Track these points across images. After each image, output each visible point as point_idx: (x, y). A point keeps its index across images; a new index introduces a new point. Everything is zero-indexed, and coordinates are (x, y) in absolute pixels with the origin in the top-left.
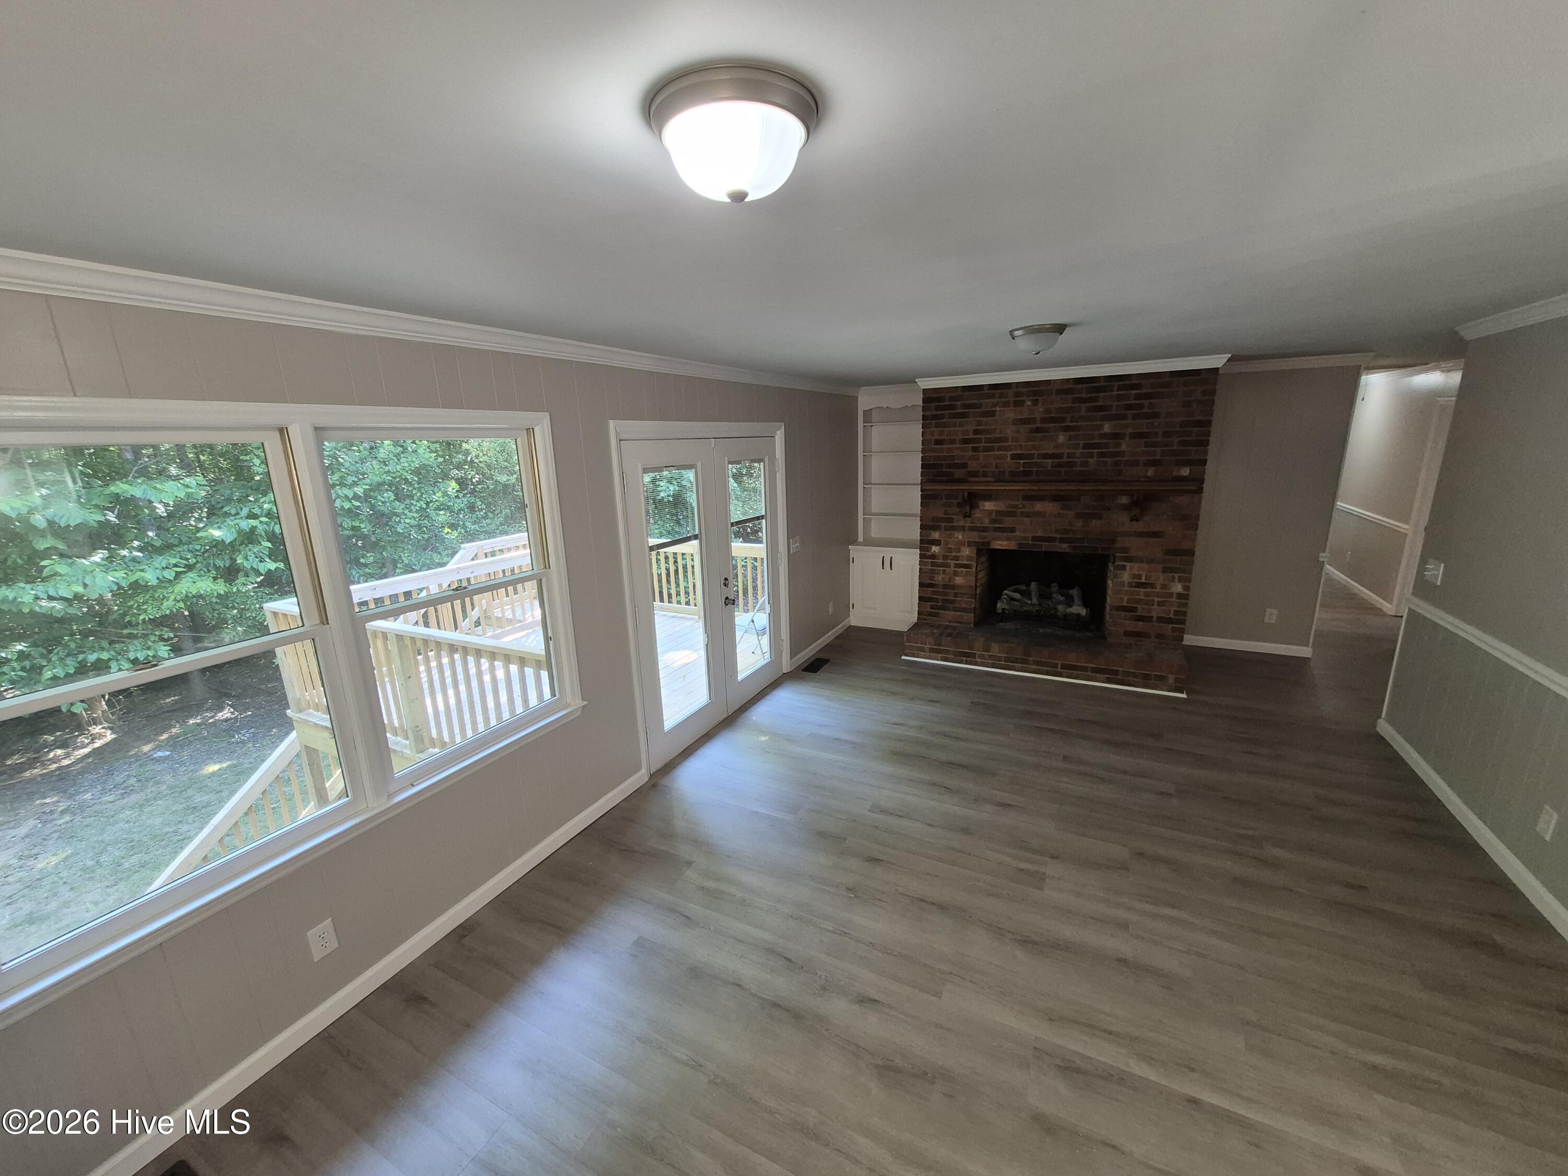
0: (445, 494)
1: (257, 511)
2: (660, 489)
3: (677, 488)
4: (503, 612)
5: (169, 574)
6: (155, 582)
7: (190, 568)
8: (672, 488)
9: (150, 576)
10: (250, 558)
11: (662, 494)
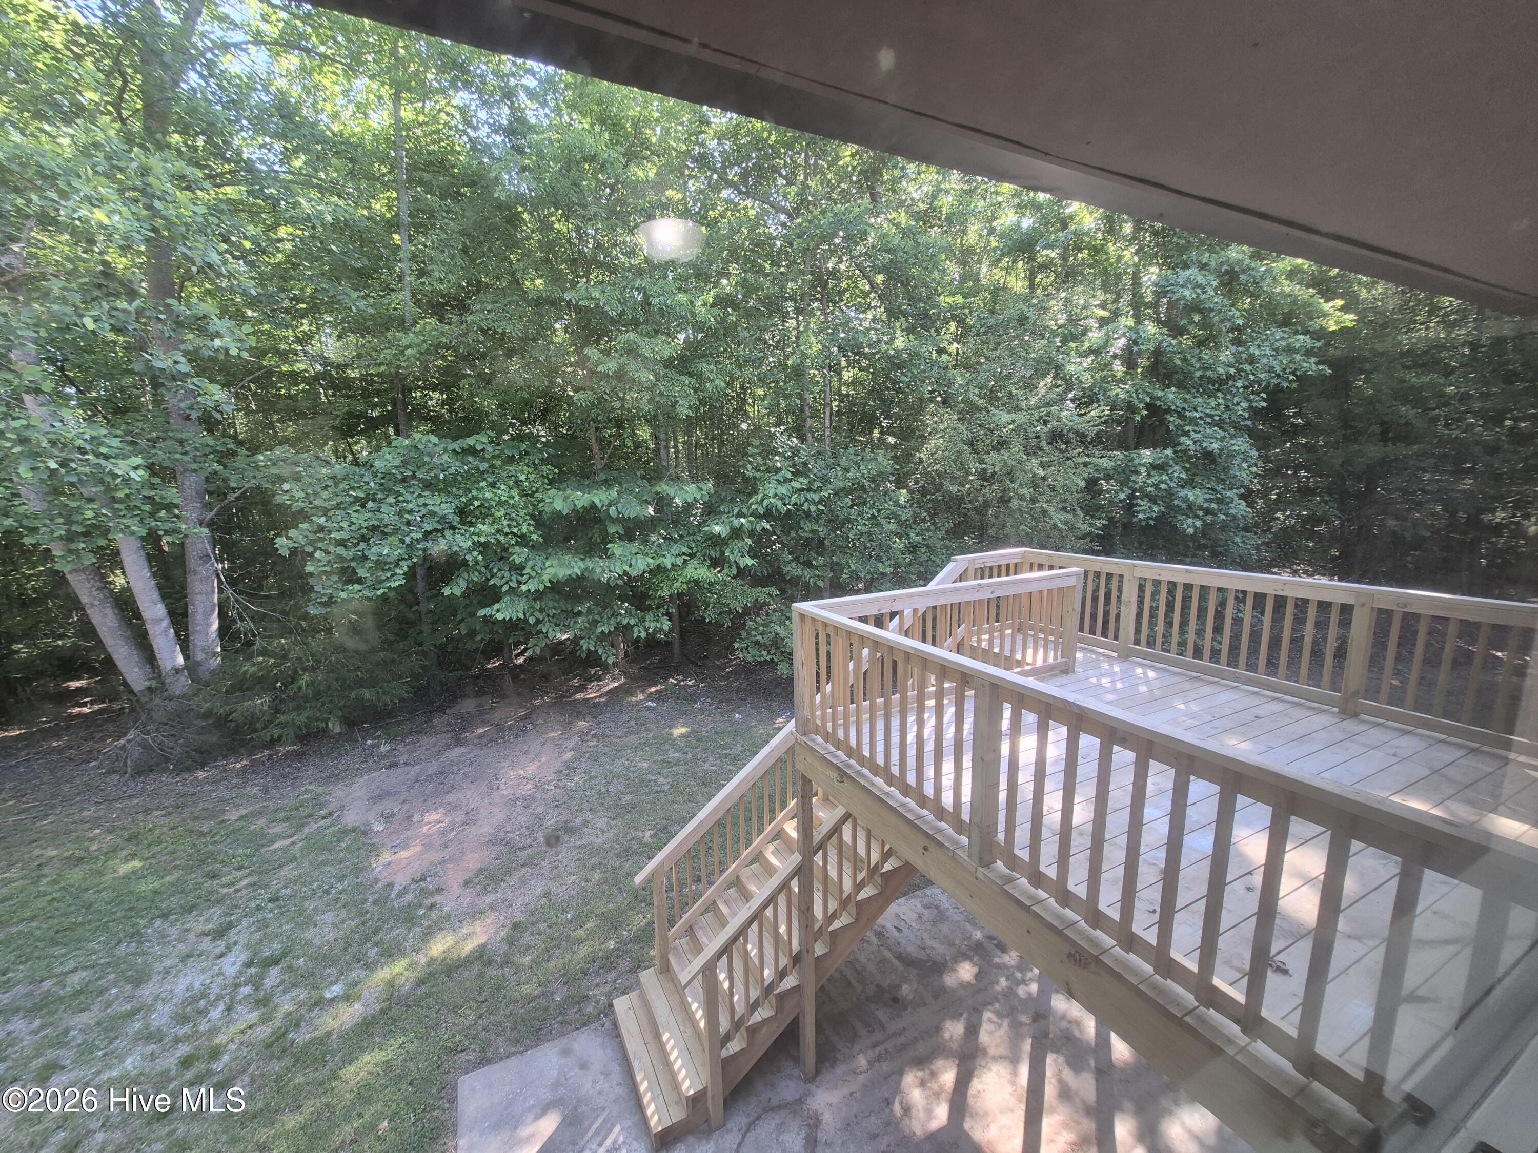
0: (897, 503)
1: (745, 510)
2: (1138, 509)
3: (1163, 509)
4: (979, 641)
5: (679, 561)
6: (669, 567)
7: (692, 556)
8: (1156, 509)
9: (668, 562)
10: (735, 553)
11: (1141, 516)
